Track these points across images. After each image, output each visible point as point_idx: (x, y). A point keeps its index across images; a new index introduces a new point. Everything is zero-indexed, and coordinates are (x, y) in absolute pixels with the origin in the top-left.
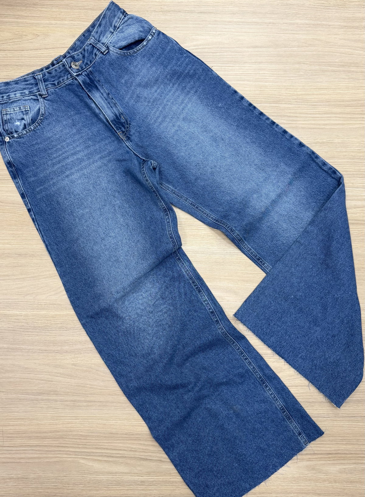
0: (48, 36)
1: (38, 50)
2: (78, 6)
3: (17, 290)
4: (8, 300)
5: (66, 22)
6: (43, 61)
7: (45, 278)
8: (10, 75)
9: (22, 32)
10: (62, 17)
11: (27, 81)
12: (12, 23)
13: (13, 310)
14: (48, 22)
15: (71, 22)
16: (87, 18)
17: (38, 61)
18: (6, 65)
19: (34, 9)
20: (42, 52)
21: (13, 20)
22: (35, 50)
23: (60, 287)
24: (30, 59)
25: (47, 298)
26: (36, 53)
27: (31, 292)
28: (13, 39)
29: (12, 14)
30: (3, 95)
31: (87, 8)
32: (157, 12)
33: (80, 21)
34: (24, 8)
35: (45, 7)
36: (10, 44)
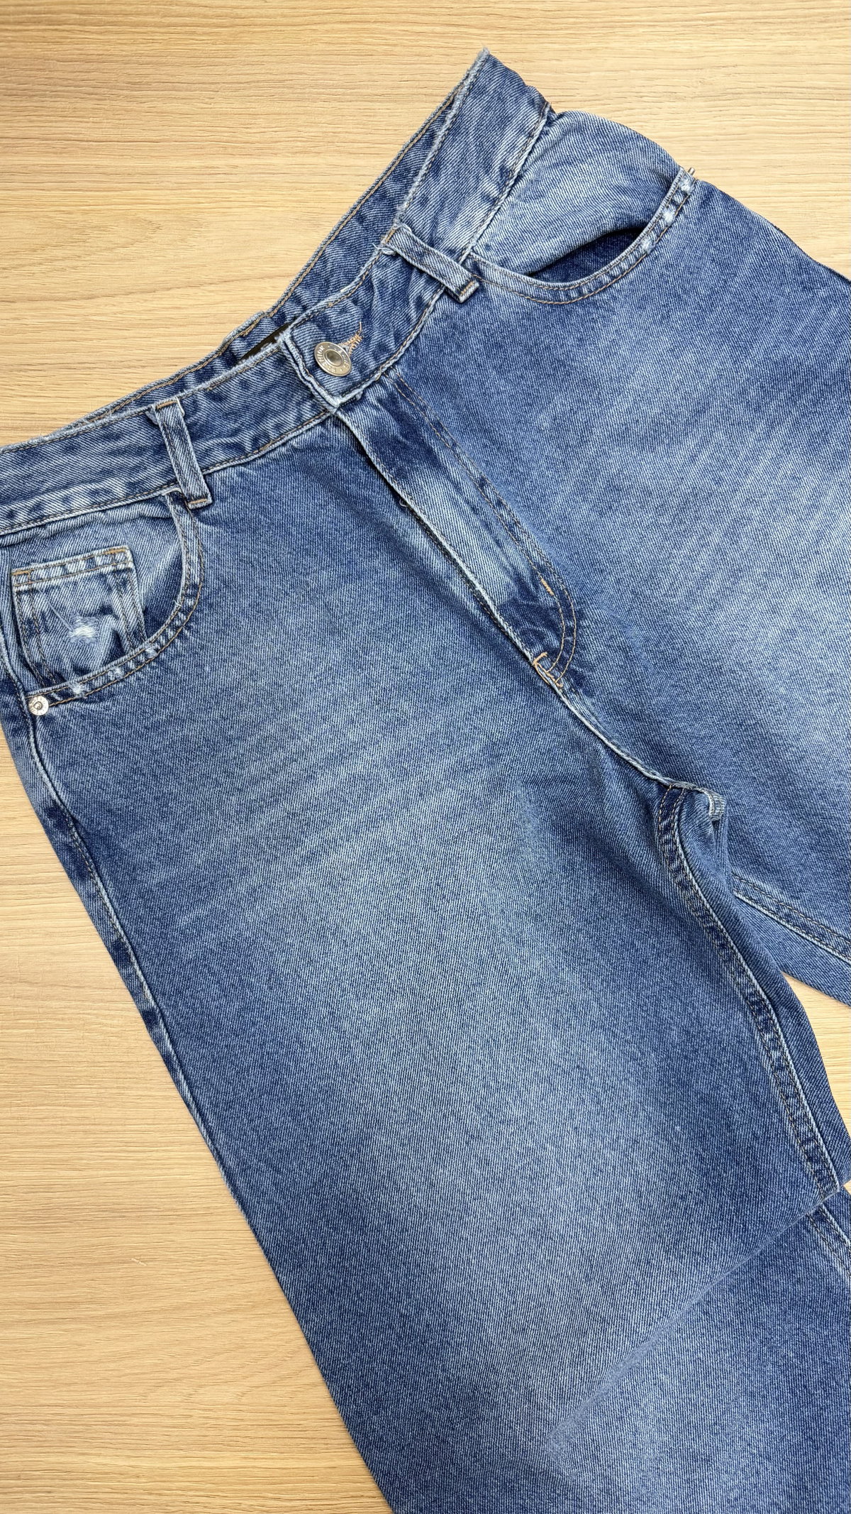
0: (200, 225)
1: (158, 295)
2: (327, 87)
3: (112, 1366)
4: (77, 1411)
5: (275, 160)
6: (180, 339)
7: (230, 1311)
8: (37, 410)
9: (85, 213)
10: (257, 138)
11: (117, 437)
12: (40, 172)
13: (103, 1451)
14: (195, 163)
15: (300, 159)
16: (369, 137)
17: (158, 340)
18: (22, 368)
19: (134, 106)
20: (178, 303)
21: (43, 160)
22: (143, 292)
23: (294, 1352)
24: (126, 333)
25: (244, 1400)
26: (150, 305)
27: (174, 1375)
28: (43, 247)
29: (35, 132)
30: (13, 507)
31: (369, 91)
32: (683, 99)
33: (340, 152)
34: (90, 104)
35: (182, 94)
36: (35, 269)
